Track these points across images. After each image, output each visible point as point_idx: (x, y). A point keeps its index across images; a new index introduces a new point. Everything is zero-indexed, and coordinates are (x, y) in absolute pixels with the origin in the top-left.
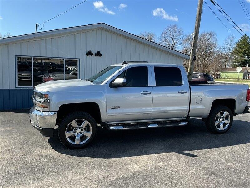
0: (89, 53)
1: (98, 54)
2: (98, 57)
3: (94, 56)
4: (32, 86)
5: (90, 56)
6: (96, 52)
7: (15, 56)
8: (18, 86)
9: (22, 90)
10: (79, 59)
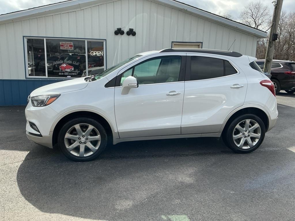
0: (119, 32)
1: (131, 33)
2: (131, 36)
3: (125, 35)
4: (45, 76)
5: (119, 35)
6: (128, 30)
7: (24, 37)
8: (29, 76)
9: (34, 81)
10: (106, 40)
